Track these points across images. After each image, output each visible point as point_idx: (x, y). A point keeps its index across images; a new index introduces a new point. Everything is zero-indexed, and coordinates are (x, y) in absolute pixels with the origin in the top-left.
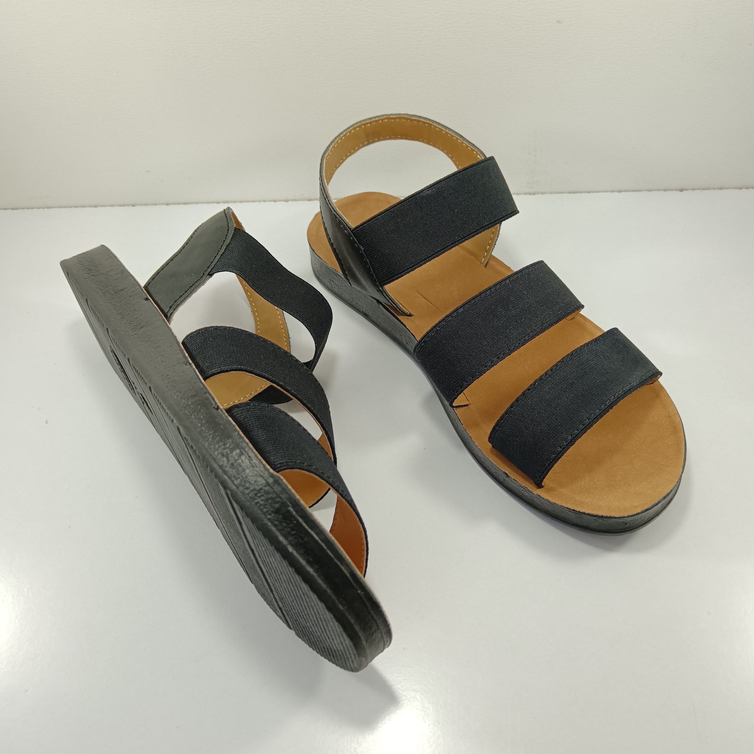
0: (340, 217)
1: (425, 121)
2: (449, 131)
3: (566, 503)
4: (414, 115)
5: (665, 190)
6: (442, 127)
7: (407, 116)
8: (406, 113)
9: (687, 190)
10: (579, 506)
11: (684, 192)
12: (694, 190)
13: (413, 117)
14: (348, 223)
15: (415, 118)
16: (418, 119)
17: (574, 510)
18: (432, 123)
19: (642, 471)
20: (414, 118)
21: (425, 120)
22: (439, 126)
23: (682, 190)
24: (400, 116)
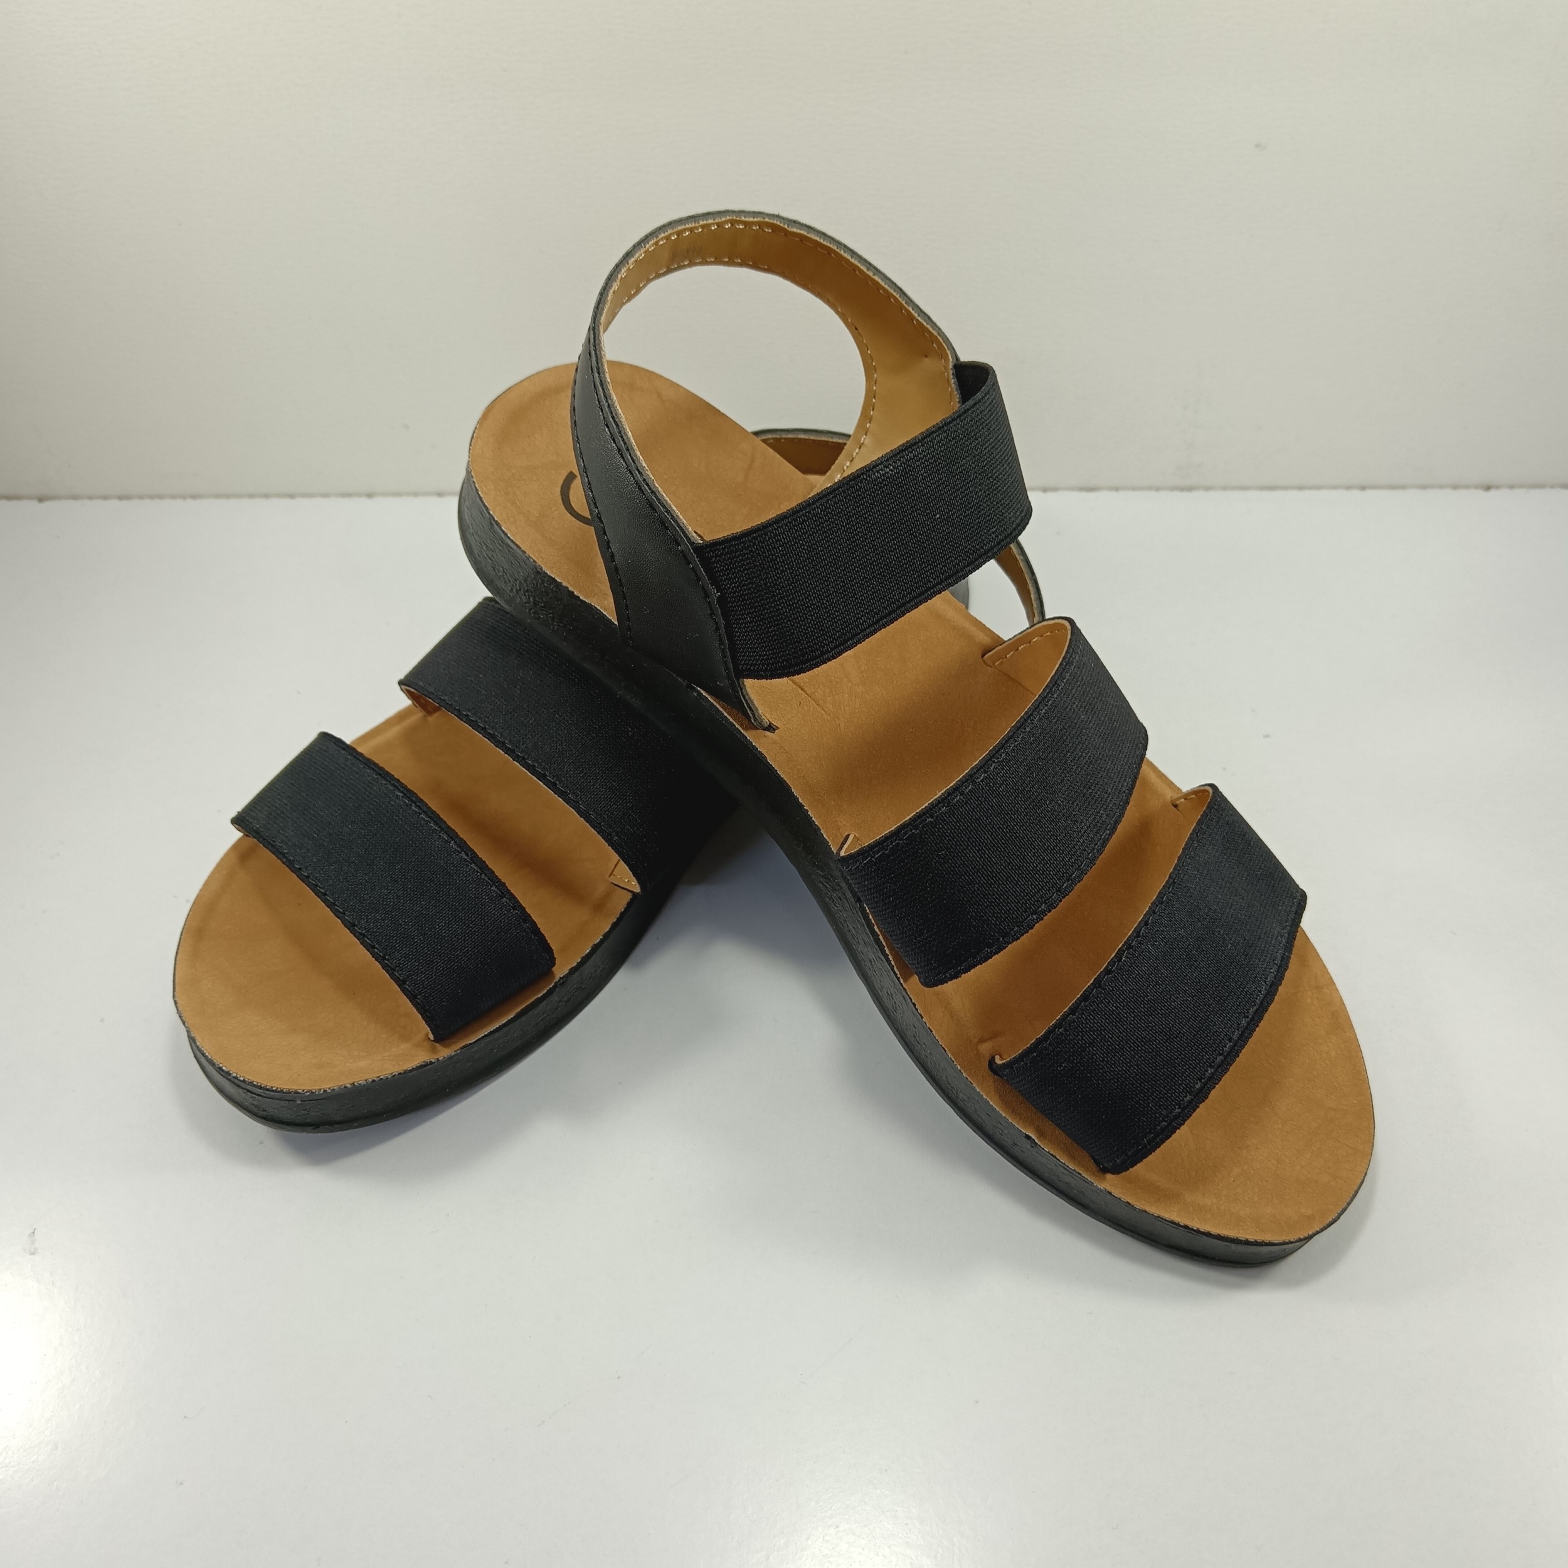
0: (668, 512)
1: (822, 241)
2: (874, 274)
3: (1168, 1210)
4: (795, 222)
5: (1455, 487)
6: (859, 262)
7: (778, 223)
8: (776, 213)
9: (1498, 487)
10: (1195, 1217)
11: (1493, 492)
12: (1512, 487)
13: (792, 227)
14: (685, 527)
15: (799, 231)
16: (806, 234)
17: (1186, 1227)
18: (837, 248)
19: (1294, 1123)
20: (795, 230)
21: (820, 238)
22: (852, 257)
23: (1488, 488)
24: (762, 220)
